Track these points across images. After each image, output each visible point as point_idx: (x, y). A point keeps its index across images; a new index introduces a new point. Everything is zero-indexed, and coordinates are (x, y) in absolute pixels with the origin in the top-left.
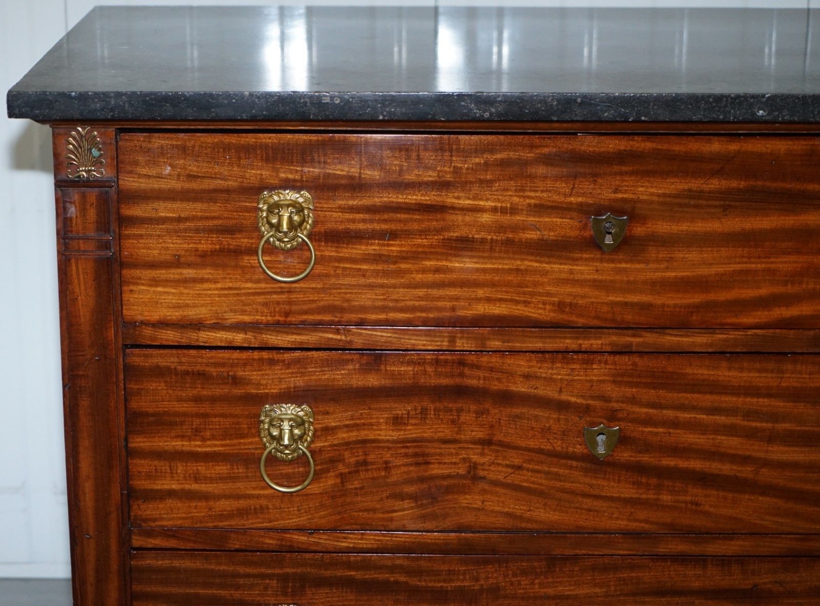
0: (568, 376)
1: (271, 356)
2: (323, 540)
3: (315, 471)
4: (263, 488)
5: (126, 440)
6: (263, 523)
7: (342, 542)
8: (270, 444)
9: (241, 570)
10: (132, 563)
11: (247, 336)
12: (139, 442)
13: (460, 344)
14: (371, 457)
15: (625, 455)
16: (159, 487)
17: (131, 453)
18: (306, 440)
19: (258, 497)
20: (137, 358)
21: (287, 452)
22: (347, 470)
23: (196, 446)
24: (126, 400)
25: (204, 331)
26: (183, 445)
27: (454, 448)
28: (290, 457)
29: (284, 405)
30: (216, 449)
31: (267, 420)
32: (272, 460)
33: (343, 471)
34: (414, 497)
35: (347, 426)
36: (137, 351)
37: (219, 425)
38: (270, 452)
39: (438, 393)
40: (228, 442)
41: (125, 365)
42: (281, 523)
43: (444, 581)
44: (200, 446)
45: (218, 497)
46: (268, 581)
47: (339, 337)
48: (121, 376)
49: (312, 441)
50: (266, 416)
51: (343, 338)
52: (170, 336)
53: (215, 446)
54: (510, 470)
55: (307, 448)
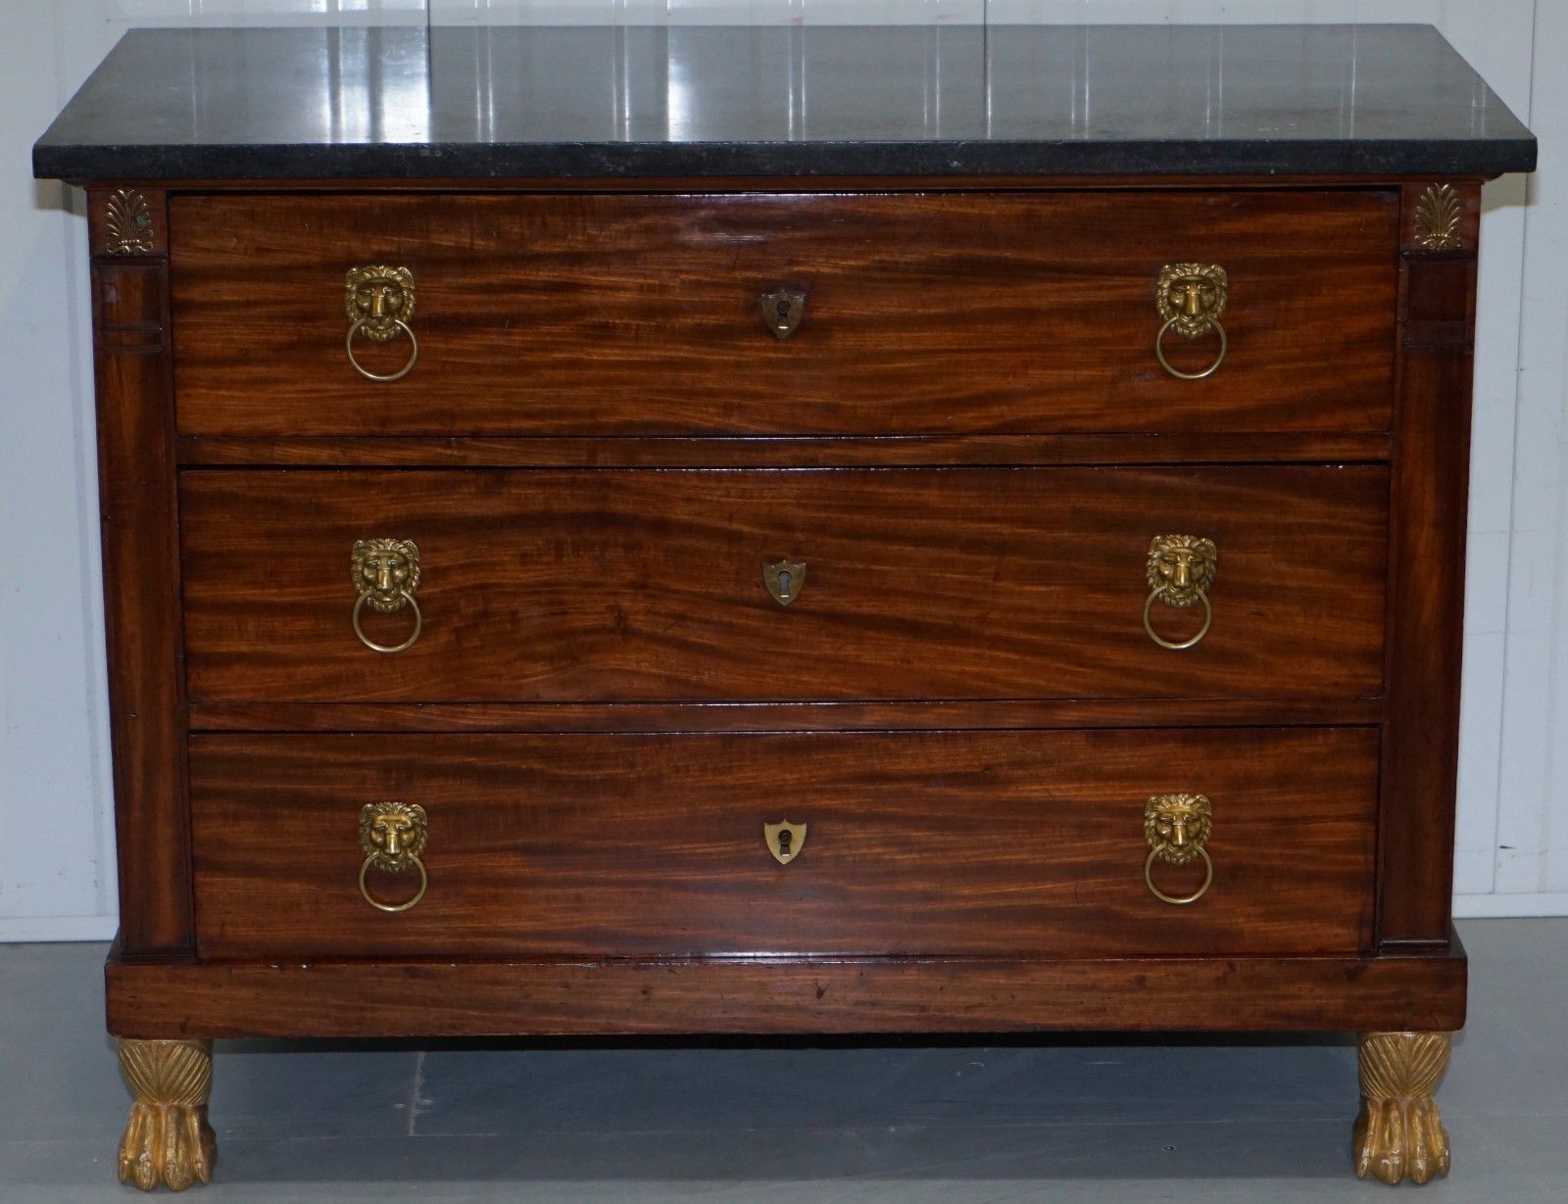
0: (740, 498)
1: (364, 478)
2: (436, 718)
3: (423, 625)
4: (357, 649)
5: (182, 589)
6: (357, 694)
7: (460, 718)
8: (365, 590)
9: (331, 757)
10: (190, 750)
11: (334, 452)
12: (198, 591)
13: (602, 459)
14: (495, 606)
15: (819, 599)
16: (224, 650)
17: (187, 605)
18: (411, 585)
19: (350, 660)
20: (195, 482)
21: (386, 600)
22: (462, 624)
23: (271, 595)
24: (181, 536)
25: (279, 446)
26: (254, 594)
27: (599, 594)
28: (390, 607)
29: (381, 540)
30: (297, 598)
31: (361, 560)
32: (367, 611)
33: (458, 625)
34: (550, 658)
35: (461, 566)
36: (194, 473)
37: (300, 567)
38: (366, 600)
39: (576, 520)
40: (312, 589)
41: (179, 491)
42: (377, 696)
43: (591, 768)
44: (275, 595)
45: (298, 662)
46: (365, 771)
47: (449, 452)
48: (175, 505)
49: (419, 587)
50: (359, 555)
51: (456, 453)
52: (237, 453)
53: (295, 594)
54: (672, 621)
55: (412, 595)
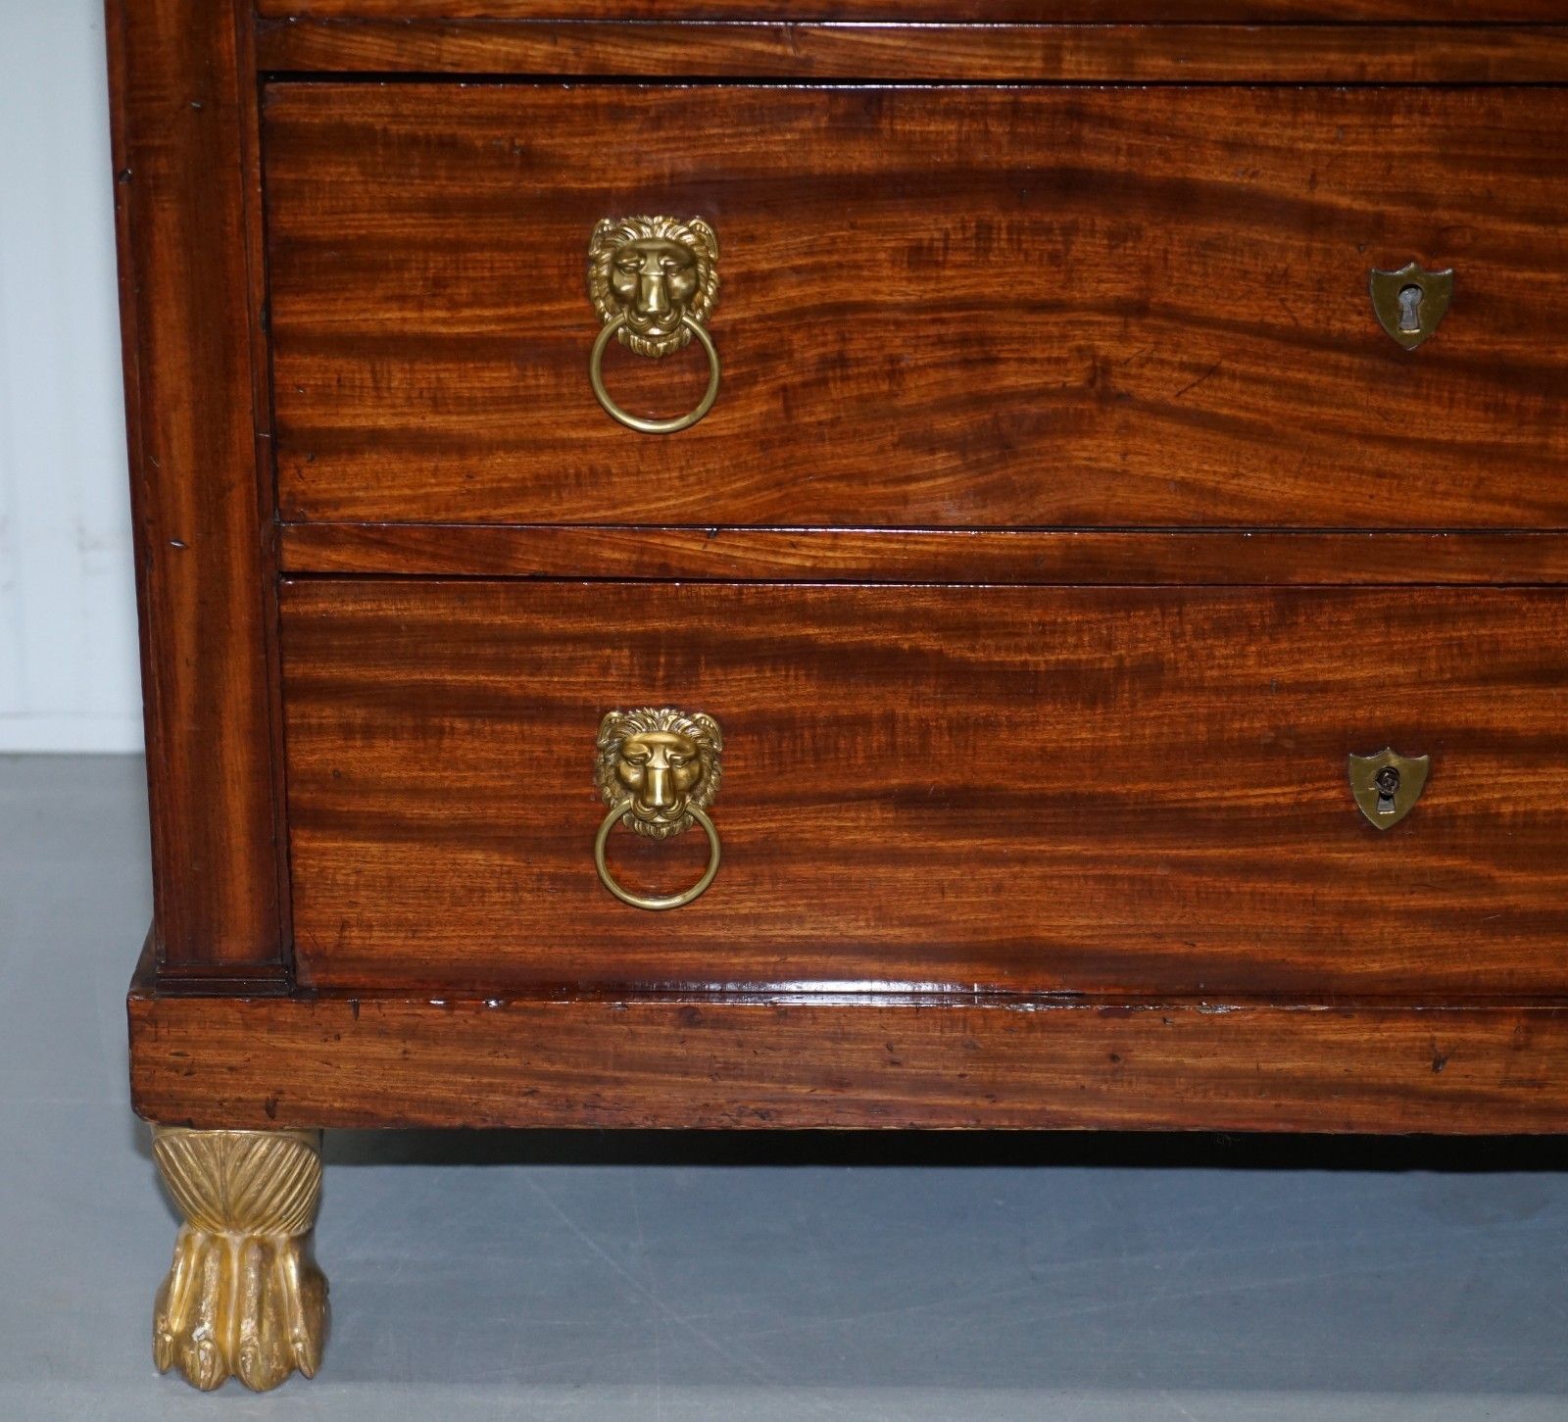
0: (1332, 142)
1: (615, 98)
2: (741, 550)
3: (721, 380)
4: (597, 424)
5: (268, 306)
6: (594, 509)
7: (786, 555)
8: (613, 313)
9: (545, 624)
10: (284, 608)
11: (559, 49)
12: (300, 313)
13: (1075, 65)
14: (857, 347)
15: (1468, 340)
16: (346, 423)
17: (279, 340)
18: (701, 305)
19: (584, 445)
20: (292, 105)
21: (655, 331)
22: (798, 379)
23: (434, 321)
24: (265, 208)
25: (454, 36)
26: (404, 320)
27: (1056, 324)
28: (661, 345)
29: (647, 219)
30: (484, 328)
31: (606, 256)
32: (618, 354)
33: (788, 381)
34: (952, 444)
35: (797, 270)
36: (292, 87)
37: (492, 269)
38: (614, 334)
39: (1016, 187)
40: (513, 310)
41: (263, 123)
42: (641, 509)
43: (1031, 649)
44: (444, 322)
45: (488, 448)
46: (608, 651)
47: (779, 49)
48: (255, 150)
49: (715, 308)
50: (604, 246)
51: (790, 51)
52: (372, 50)
53: (482, 320)
54: (1189, 377)
55: (702, 324)
